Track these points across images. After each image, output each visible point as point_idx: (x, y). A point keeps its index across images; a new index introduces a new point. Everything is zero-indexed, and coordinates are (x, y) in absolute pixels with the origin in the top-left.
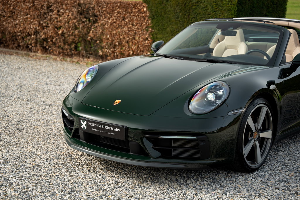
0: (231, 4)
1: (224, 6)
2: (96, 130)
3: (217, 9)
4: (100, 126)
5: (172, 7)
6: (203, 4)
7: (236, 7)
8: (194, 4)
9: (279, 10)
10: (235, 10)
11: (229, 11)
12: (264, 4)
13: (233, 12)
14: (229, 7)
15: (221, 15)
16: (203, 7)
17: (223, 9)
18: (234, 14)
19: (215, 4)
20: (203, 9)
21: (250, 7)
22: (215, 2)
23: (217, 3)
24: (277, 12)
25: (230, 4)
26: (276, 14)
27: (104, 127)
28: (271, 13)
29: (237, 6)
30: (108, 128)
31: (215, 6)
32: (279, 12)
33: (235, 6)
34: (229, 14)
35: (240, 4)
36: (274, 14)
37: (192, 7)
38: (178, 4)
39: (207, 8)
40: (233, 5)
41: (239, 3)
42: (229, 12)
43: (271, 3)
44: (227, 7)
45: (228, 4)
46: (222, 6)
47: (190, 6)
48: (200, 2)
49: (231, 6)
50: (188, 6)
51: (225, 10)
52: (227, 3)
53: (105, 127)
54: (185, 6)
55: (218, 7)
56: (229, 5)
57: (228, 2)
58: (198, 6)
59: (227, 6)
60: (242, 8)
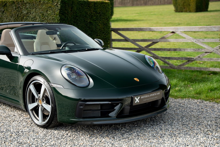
0: (54, 14)
1: (49, 15)
3: (44, 19)
5: (7, 18)
6: (32, 15)
8: (25, 15)
9: (103, 18)
10: (58, 20)
11: (53, 20)
12: (87, 14)
16: (33, 17)
19: (41, 14)
20: (33, 19)
21: (73, 16)
23: (43, 14)
24: (101, 20)
25: (53, 14)
26: (100, 22)
28: (95, 20)
29: (60, 16)
31: (41, 16)
32: (103, 19)
33: (58, 16)
35: (63, 14)
36: (98, 22)
37: (23, 17)
38: (12, 15)
39: (36, 18)
41: (61, 13)
43: (94, 13)
44: (52, 17)
45: (52, 14)
47: (22, 17)
48: (29, 13)
49: (54, 16)
50: (20, 17)
54: (17, 17)
55: (44, 17)
57: (52, 12)
58: (28, 16)
60: (65, 18)
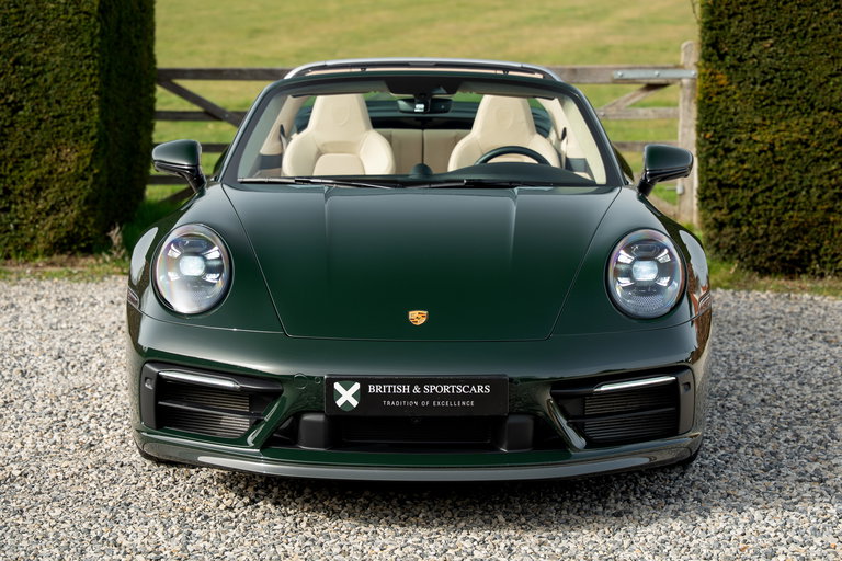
0: (75, 14)
1: (50, 17)
2: (398, 403)
3: (26, 30)
4: (416, 390)
7: (95, 23)
10: (92, 33)
11: (69, 34)
13: (87, 38)
14: (70, 21)
15: (42, 48)
17: (49, 29)
18: (92, 45)
19: (14, 10)
22: (16, 6)
23: (21, 8)
25: (71, 10)
27: (430, 389)
29: (100, 19)
30: (445, 389)
31: (14, 17)
33: (93, 20)
34: (72, 46)
40: (83, 16)
42: (74, 39)
44: (63, 22)
45: (66, 12)
46: (43, 19)
49: (76, 18)
51: (57, 31)
52: (62, 8)
53: (436, 388)
55: (28, 23)
56: (70, 16)
57: (66, 4)
59: (63, 20)
